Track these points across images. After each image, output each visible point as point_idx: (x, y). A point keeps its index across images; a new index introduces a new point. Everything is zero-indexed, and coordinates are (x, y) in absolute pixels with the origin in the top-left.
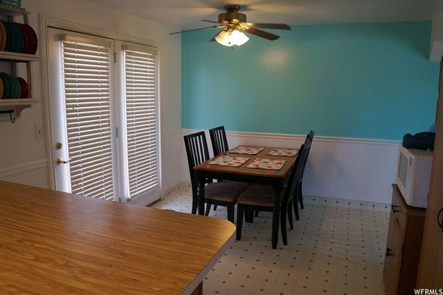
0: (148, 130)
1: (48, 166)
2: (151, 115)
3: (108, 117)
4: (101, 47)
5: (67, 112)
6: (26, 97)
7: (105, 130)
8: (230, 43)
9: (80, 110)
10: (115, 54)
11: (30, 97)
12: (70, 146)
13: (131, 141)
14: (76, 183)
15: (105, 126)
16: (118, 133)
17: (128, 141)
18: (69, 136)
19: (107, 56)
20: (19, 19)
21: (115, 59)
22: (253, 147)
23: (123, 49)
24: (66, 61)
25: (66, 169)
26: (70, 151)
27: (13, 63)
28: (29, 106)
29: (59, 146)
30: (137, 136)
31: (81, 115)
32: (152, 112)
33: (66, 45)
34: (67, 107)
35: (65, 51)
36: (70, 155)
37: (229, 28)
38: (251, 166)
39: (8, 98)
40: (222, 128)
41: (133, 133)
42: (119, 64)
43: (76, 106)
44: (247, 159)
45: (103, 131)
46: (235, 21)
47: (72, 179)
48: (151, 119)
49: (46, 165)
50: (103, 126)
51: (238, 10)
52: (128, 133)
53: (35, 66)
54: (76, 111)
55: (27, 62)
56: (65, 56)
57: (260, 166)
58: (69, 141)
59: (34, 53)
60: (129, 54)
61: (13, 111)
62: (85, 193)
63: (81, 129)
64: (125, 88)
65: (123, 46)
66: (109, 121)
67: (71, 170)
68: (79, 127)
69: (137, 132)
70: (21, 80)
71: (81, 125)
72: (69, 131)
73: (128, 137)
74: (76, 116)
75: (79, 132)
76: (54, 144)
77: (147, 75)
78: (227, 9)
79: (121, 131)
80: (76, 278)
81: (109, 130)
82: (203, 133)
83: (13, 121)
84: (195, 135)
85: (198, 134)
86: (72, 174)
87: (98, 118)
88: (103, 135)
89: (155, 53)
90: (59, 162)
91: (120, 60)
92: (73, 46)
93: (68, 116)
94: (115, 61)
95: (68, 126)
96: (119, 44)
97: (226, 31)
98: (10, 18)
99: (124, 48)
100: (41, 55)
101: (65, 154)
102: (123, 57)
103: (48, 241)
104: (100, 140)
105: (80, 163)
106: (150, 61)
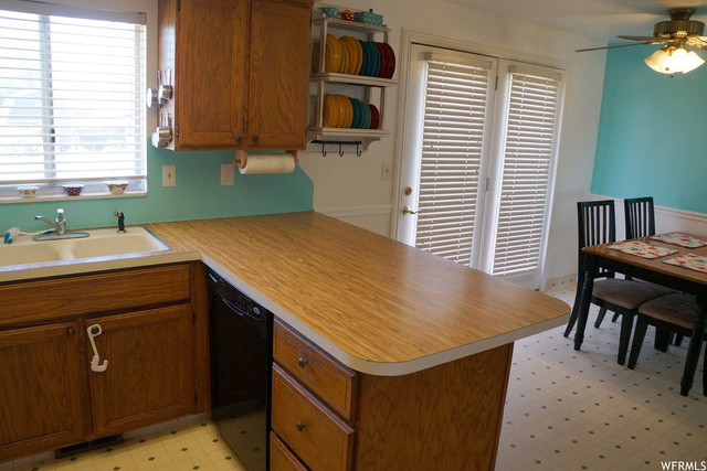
0: (534, 188)
1: (391, 214)
2: (541, 167)
3: (478, 162)
4: (478, 69)
5: (424, 150)
6: (376, 128)
7: (471, 180)
8: (667, 69)
9: (441, 150)
10: (497, 78)
11: (381, 129)
12: (421, 193)
13: (505, 199)
14: (422, 241)
15: (472, 174)
16: (488, 185)
17: (502, 199)
18: (422, 181)
19: (486, 81)
20: (379, 38)
21: (497, 84)
22: (696, 237)
23: (509, 71)
24: (429, 86)
25: (413, 221)
26: (421, 199)
27: (367, 88)
28: (378, 139)
29: (408, 191)
30: (515, 193)
31: (440, 156)
32: (544, 162)
33: (431, 66)
34: (425, 143)
35: (430, 73)
36: (420, 205)
37: (670, 45)
38: (672, 261)
39: (357, 127)
40: (650, 200)
41: (511, 188)
42: (502, 92)
43: (436, 144)
44: (673, 251)
45: (468, 180)
46: (681, 33)
47: (418, 235)
48: (540, 172)
49: (389, 212)
50: (468, 174)
51: (690, 14)
52: (503, 188)
53: (391, 91)
54: (435, 150)
55: (382, 87)
56: (429, 79)
57: (687, 265)
58: (422, 187)
59: (390, 77)
60: (519, 78)
61: (360, 143)
62: (433, 251)
63: (439, 174)
64: (507, 125)
65: (510, 67)
66: (478, 168)
67: (419, 223)
68: (436, 171)
69: (516, 188)
70: (373, 108)
71: (439, 168)
72: (422, 174)
73: (503, 194)
74: (435, 156)
75: (436, 178)
76: (403, 188)
77: (542, 110)
78: (672, 15)
79: (493, 184)
80: (380, 310)
81: (476, 179)
82: (611, 203)
83: (359, 154)
84: (598, 204)
85: (604, 203)
86: (418, 229)
87: (464, 162)
88: (467, 185)
89: (559, 77)
90: (405, 211)
91: (503, 86)
92: (441, 67)
93: (424, 156)
94: (496, 88)
95: (423, 168)
96: (504, 65)
97: (664, 49)
98: (370, 35)
99: (511, 69)
100: (399, 79)
101: (413, 203)
102: (509, 82)
103: (365, 279)
104: (462, 191)
105: (431, 217)
106: (549, 89)
